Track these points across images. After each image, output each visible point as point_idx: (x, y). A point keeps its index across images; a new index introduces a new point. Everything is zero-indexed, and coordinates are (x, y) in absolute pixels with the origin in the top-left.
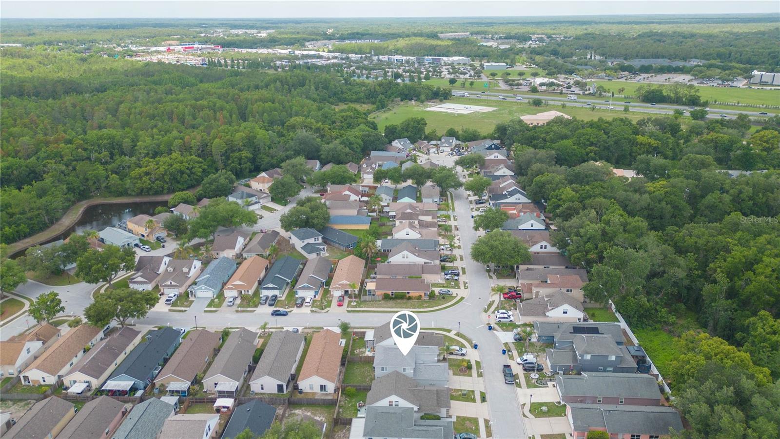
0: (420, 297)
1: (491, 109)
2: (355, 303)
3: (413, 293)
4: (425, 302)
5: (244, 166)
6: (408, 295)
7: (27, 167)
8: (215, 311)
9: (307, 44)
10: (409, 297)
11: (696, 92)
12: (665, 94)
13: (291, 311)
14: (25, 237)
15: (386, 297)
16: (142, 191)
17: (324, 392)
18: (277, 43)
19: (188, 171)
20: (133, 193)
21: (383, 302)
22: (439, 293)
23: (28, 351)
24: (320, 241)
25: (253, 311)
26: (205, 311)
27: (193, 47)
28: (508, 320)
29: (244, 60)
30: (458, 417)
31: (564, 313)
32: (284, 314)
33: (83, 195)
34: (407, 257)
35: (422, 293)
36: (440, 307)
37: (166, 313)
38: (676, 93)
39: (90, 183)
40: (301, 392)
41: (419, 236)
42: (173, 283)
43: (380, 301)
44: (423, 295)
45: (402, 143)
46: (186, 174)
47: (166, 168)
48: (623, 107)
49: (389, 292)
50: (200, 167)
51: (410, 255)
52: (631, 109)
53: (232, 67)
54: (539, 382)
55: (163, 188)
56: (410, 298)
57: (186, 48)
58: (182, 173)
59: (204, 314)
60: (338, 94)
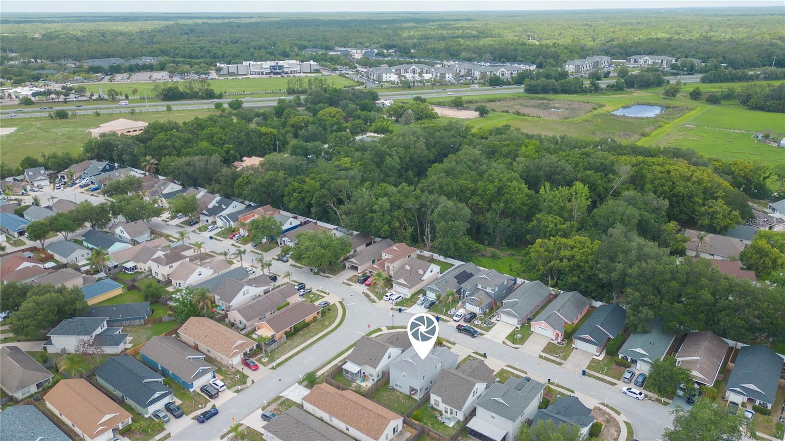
1: (12, 130)
3: (308, 319)
11: (208, 85)
12: (182, 90)
13: (215, 406)
15: (289, 335)
35: (315, 314)
38: (191, 89)
48: (166, 107)
52: (174, 108)
56: (308, 324)
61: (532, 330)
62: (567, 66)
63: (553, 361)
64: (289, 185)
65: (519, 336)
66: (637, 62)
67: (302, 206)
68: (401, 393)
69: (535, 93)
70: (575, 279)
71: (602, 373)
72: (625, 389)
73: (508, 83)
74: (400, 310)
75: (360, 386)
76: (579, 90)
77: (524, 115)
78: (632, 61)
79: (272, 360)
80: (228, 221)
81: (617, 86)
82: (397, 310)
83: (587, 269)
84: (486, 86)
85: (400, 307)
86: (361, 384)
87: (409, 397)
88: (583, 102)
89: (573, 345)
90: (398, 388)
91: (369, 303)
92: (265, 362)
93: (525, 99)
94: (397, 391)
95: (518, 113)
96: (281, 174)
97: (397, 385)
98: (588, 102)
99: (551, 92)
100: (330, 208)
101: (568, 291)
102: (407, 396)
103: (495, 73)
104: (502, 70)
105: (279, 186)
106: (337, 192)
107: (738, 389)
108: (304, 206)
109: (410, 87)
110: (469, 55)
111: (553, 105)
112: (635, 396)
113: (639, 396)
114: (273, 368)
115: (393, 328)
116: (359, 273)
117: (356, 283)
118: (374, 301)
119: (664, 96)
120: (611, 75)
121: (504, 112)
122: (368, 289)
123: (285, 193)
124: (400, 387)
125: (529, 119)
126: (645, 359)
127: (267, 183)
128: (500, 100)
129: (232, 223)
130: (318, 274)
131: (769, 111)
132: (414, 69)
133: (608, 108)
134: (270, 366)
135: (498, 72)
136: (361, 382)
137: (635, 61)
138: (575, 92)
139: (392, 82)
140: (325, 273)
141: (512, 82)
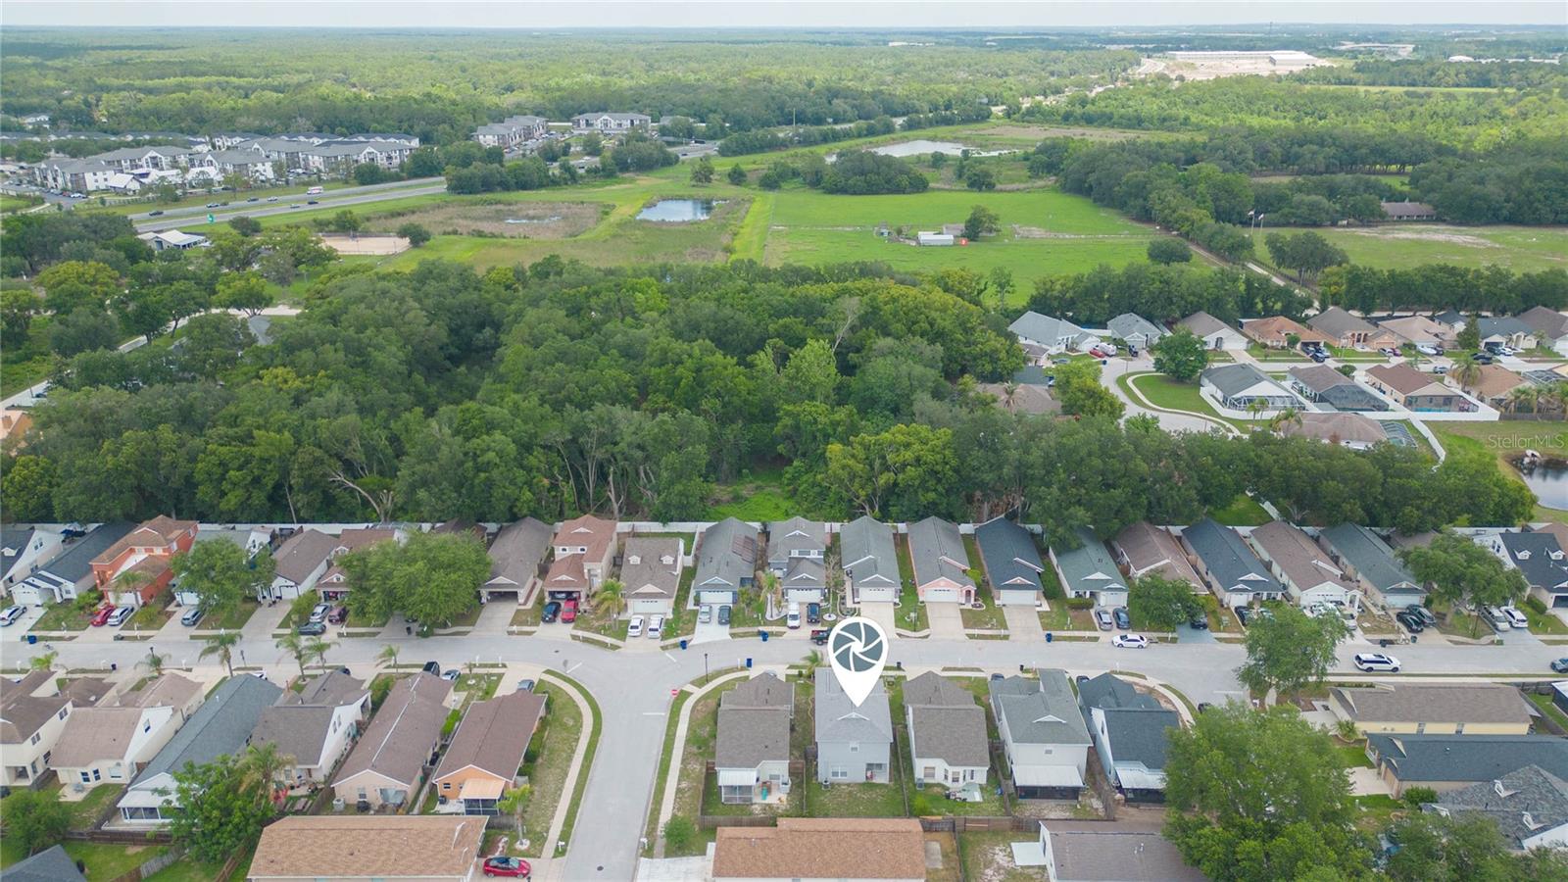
61: (921, 599)
62: (481, 137)
63: (992, 637)
64: (201, 455)
65: (912, 615)
66: (592, 125)
67: (259, 498)
68: (848, 785)
69: (471, 193)
70: (932, 496)
71: (1068, 630)
72: (1117, 640)
73: (397, 178)
74: (684, 645)
75: (769, 805)
76: (545, 183)
77: (493, 236)
78: (583, 123)
79: (539, 839)
80: (58, 584)
81: (603, 170)
82: (675, 646)
83: (951, 473)
84: (352, 185)
85: (681, 639)
86: (766, 802)
87: (869, 785)
88: (573, 203)
89: (997, 602)
90: (840, 779)
91: (609, 653)
92: (528, 850)
93: (460, 206)
94: (839, 785)
95: (480, 234)
96: (165, 432)
97: (835, 774)
98: (582, 203)
99: (499, 189)
100: (340, 486)
101: (916, 521)
102: (864, 784)
103: (355, 157)
104: (367, 150)
105: (174, 465)
106: (337, 447)
107: (1240, 586)
108: (263, 496)
109: (176, 199)
110: (257, 123)
111: (525, 213)
112: (1136, 644)
113: (1142, 643)
114: (560, 852)
115: (706, 679)
116: (526, 601)
117: (537, 624)
118: (615, 647)
119: (694, 183)
120: (572, 149)
121: (449, 234)
122: (575, 628)
123: (198, 477)
124: (844, 774)
125: (513, 242)
126: (1111, 586)
127: (136, 463)
128: (413, 212)
129: (70, 586)
130: (433, 635)
131: (855, 193)
132: (154, 158)
133: (623, 211)
134: (549, 849)
135: (362, 156)
136: (764, 799)
137: (588, 124)
138: (541, 186)
139: (124, 192)
140: (445, 626)
141: (404, 175)
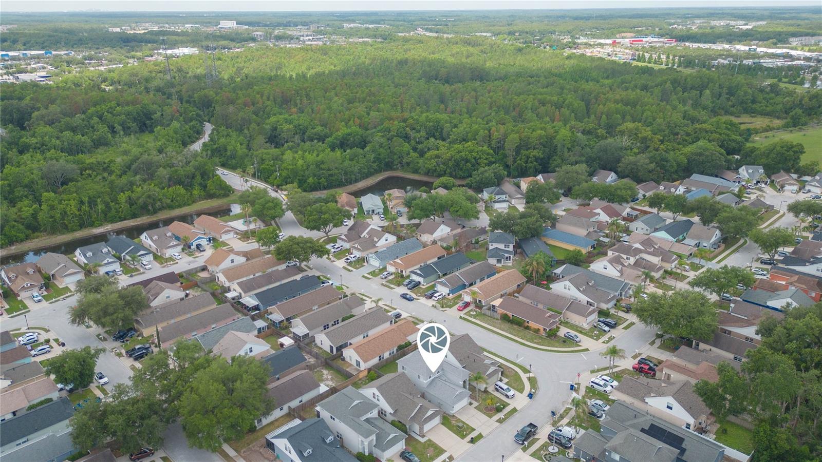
0: (537, 331)
2: (475, 313)
3: (533, 325)
4: (541, 338)
5: (529, 165)
6: (527, 324)
7: (362, 137)
8: (370, 279)
9: (791, 40)
10: (528, 326)
13: (418, 299)
14: (325, 188)
15: (505, 318)
16: (429, 172)
17: (358, 367)
18: (749, 38)
19: (474, 161)
20: (422, 172)
21: (500, 321)
22: (565, 335)
23: (232, 261)
24: (511, 249)
25: (392, 288)
26: (363, 276)
27: (642, 41)
28: (602, 389)
29: (680, 57)
30: (429, 440)
31: (668, 407)
32: (410, 300)
33: (389, 166)
34: (569, 289)
35: (541, 327)
36: (556, 349)
37: (340, 268)
39: (396, 157)
40: (343, 359)
41: (619, 274)
42: (359, 247)
43: (497, 319)
44: (542, 330)
45: (750, 171)
46: (470, 163)
47: (453, 154)
49: (510, 314)
50: (486, 159)
51: (573, 288)
53: (667, 65)
54: (548, 457)
55: (445, 171)
56: (527, 328)
57: (633, 41)
58: (467, 161)
59: (360, 277)
60: (746, 103)
